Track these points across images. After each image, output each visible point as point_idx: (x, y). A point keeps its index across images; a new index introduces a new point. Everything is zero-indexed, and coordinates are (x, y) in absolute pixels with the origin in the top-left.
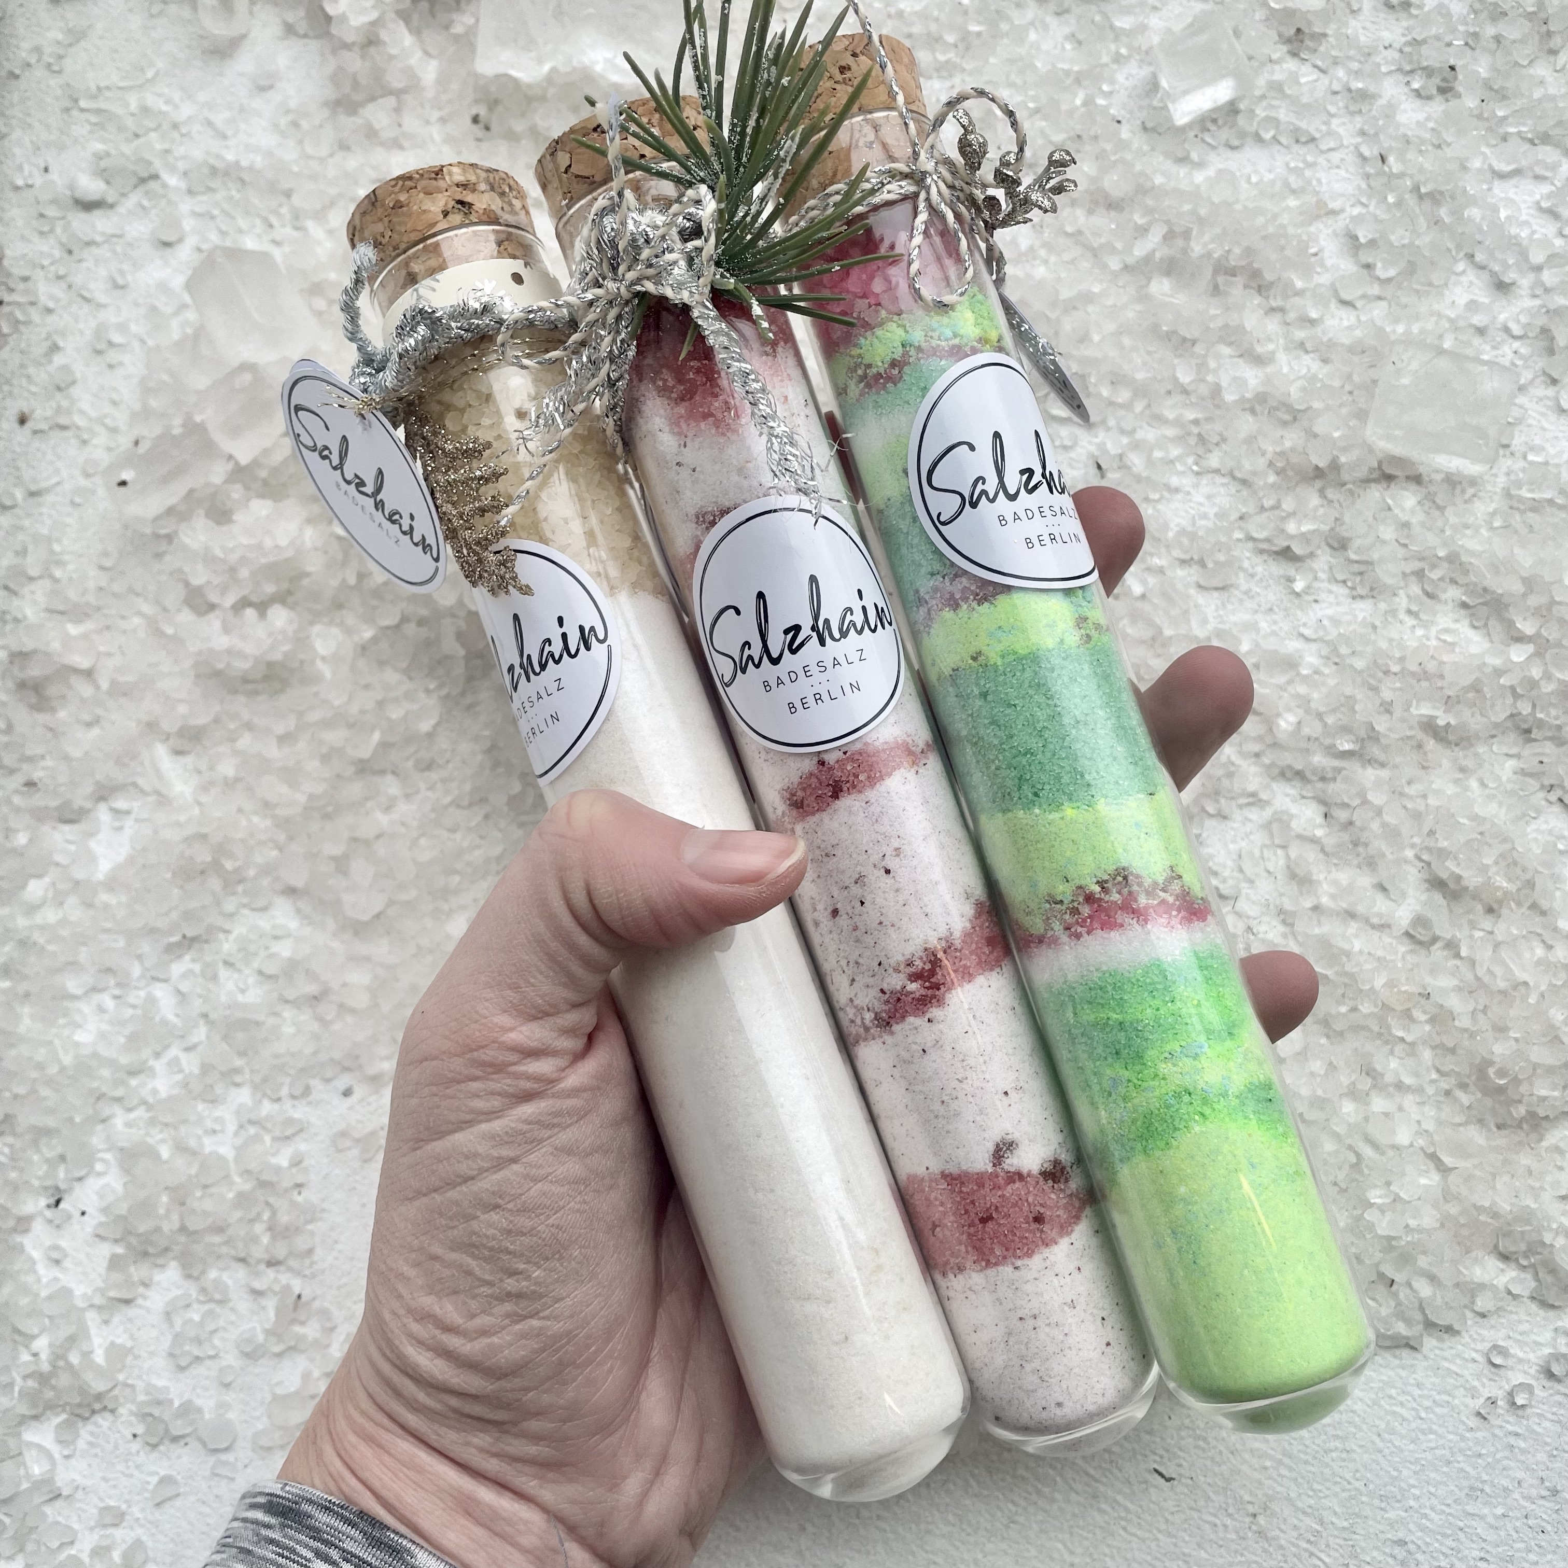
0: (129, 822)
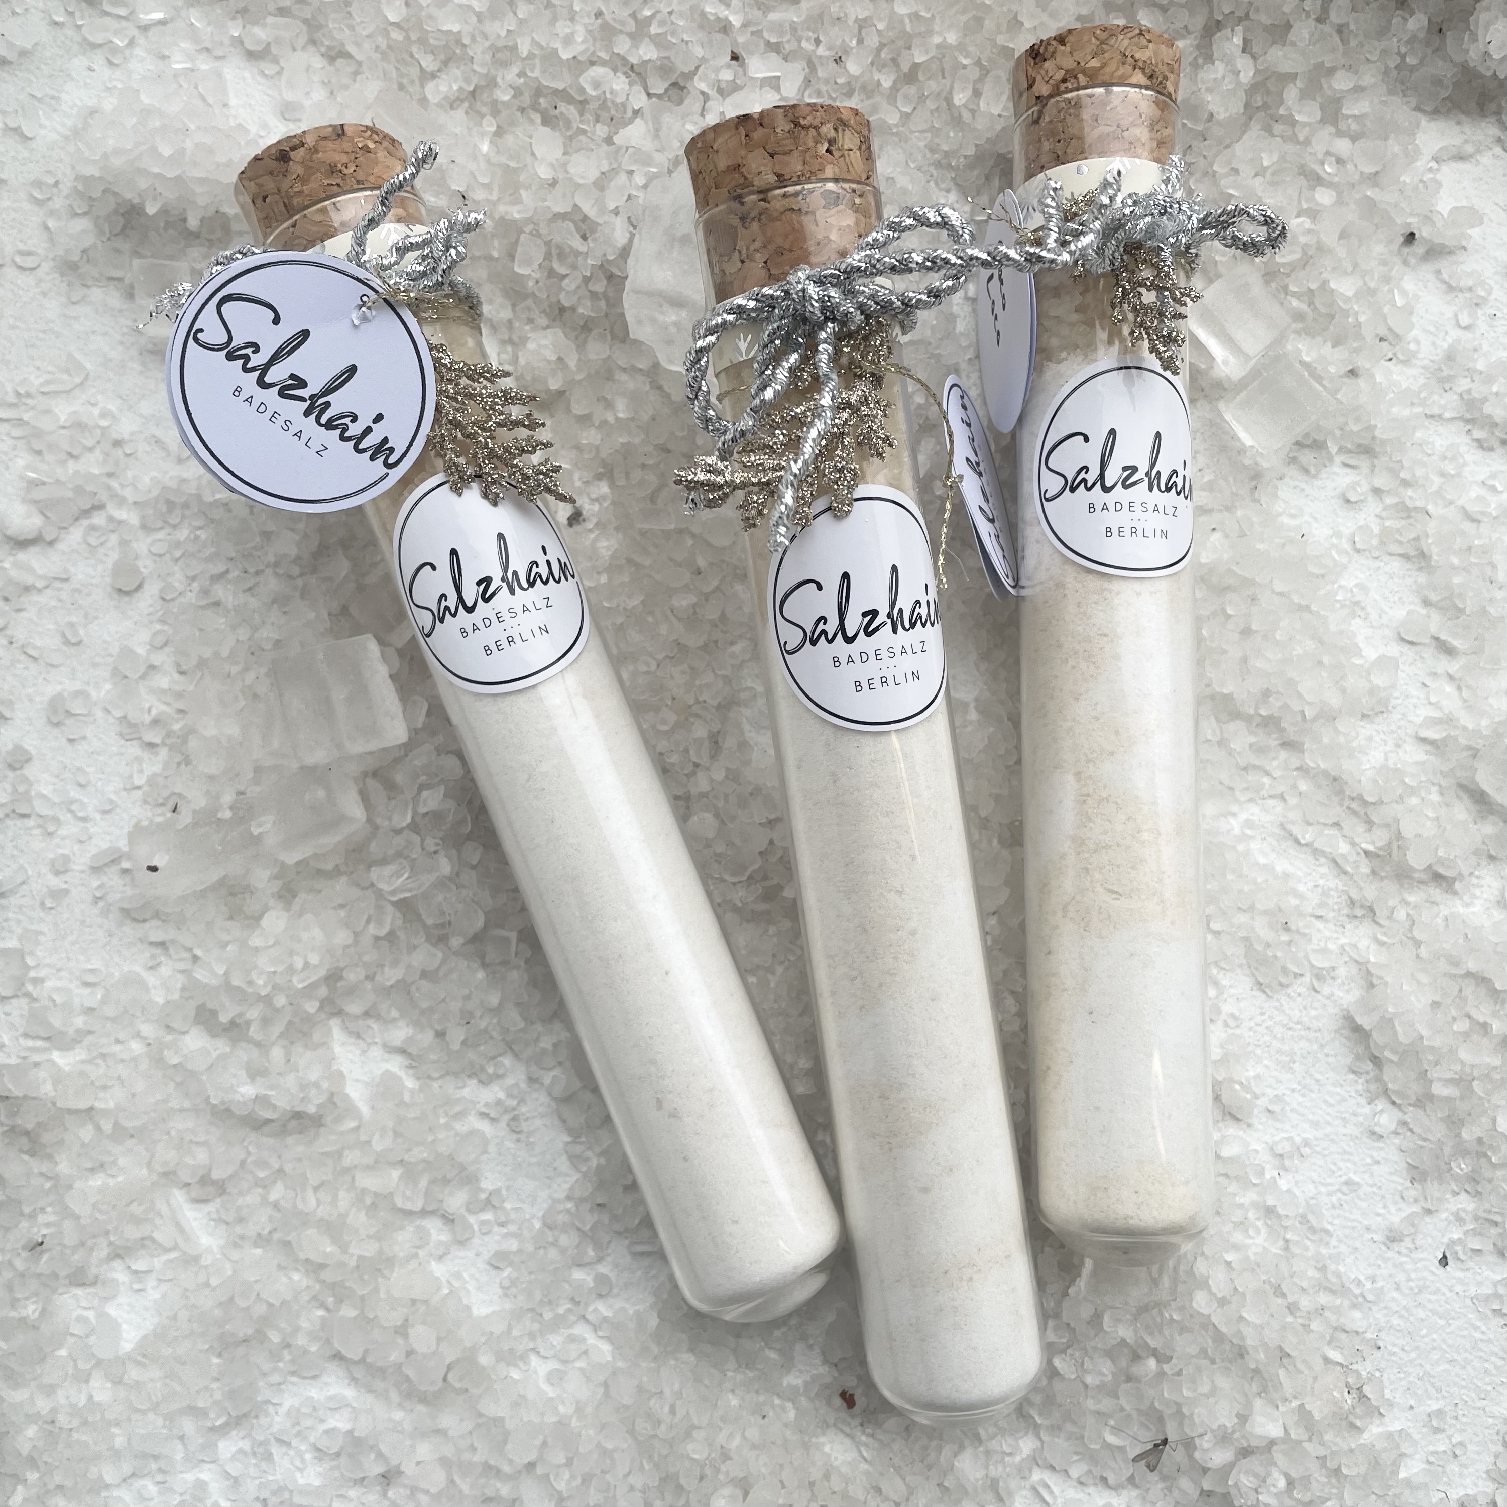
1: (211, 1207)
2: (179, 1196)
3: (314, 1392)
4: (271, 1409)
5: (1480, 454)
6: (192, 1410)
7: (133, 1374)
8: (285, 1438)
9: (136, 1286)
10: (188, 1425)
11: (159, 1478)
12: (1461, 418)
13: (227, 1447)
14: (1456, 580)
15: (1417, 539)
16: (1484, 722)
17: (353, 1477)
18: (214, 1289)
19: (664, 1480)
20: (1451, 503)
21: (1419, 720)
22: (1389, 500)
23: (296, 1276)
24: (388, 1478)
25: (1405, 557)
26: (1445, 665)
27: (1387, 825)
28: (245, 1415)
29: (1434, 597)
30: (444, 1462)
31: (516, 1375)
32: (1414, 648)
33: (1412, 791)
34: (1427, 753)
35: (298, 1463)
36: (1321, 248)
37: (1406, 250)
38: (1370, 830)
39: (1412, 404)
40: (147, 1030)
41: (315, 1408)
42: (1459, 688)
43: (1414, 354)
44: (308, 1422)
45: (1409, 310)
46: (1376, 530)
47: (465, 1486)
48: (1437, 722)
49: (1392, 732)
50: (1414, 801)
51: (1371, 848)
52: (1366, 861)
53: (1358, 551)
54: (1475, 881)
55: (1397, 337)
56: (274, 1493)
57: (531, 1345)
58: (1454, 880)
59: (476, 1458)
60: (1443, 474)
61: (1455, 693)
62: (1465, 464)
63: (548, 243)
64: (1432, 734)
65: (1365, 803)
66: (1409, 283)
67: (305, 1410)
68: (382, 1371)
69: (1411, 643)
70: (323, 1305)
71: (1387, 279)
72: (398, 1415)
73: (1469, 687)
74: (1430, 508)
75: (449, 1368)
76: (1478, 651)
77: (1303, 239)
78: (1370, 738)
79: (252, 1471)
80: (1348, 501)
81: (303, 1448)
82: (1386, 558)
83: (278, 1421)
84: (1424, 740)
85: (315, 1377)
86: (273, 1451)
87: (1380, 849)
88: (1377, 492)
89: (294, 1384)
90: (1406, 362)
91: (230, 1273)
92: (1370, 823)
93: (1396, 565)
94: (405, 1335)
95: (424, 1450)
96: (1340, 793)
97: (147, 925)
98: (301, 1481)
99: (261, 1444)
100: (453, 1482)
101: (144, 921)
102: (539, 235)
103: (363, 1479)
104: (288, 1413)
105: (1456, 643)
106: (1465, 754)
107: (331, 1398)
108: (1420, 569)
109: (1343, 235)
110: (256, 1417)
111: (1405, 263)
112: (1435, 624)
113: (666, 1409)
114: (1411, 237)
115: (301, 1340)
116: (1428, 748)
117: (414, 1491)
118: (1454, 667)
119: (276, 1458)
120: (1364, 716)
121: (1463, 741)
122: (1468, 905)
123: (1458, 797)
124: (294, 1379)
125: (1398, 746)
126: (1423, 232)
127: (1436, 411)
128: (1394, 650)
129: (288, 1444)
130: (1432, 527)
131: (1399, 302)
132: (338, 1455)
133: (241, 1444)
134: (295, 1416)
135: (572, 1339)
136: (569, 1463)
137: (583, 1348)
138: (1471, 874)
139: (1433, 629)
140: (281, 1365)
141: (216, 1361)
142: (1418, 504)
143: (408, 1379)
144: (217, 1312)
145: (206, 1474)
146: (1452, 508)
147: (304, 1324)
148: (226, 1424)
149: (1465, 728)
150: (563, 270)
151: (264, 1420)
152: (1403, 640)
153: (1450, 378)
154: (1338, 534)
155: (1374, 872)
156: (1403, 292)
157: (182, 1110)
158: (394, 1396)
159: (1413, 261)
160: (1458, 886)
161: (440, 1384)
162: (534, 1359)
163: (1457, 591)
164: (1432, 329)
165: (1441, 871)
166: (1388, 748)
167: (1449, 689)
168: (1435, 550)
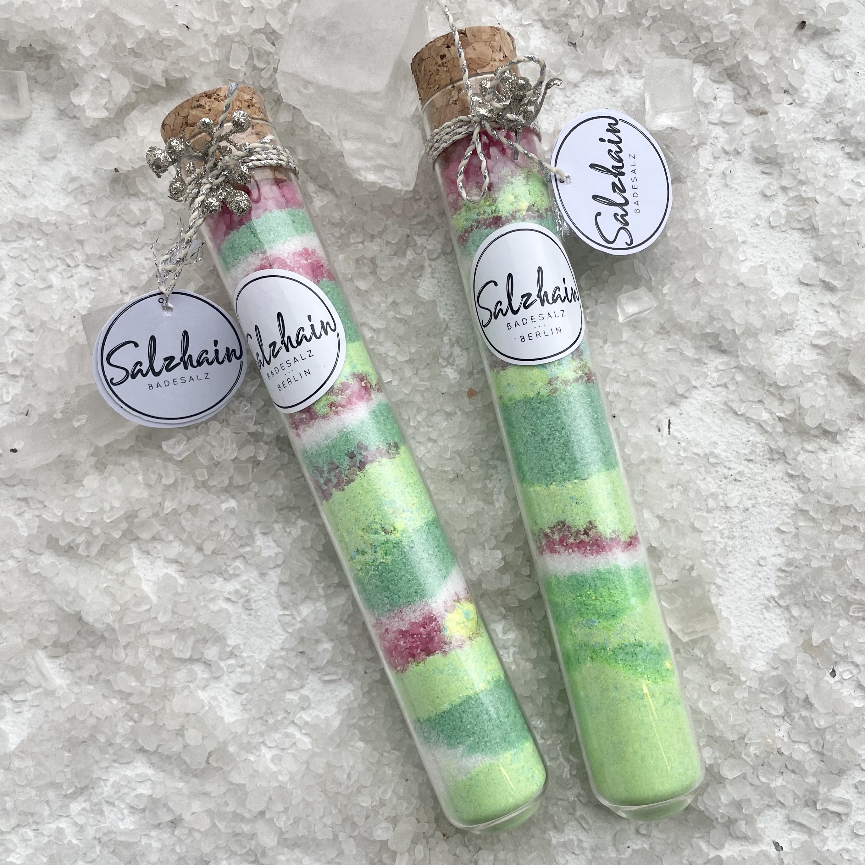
0: (25, 708)
1: (61, 661)
2: (41, 655)
3: (129, 772)
4: (102, 783)
5: (849, 163)
6: (53, 785)
7: (16, 763)
8: (111, 800)
9: (17, 710)
10: (51, 795)
11: (34, 827)
12: (837, 140)
13: (76, 807)
14: (835, 243)
15: (810, 218)
16: (854, 333)
17: (154, 822)
18: (64, 710)
19: (345, 820)
20: (831, 194)
21: (812, 334)
22: (791, 194)
23: (115, 702)
24: (175, 823)
25: (803, 230)
26: (828, 298)
27: (793, 401)
28: (86, 787)
29: (821, 255)
30: (209, 812)
31: (252, 758)
32: (810, 288)
33: (809, 379)
34: (818, 354)
35: (120, 816)
36: (744, 33)
37: (800, 33)
38: (782, 404)
39: (805, 132)
40: (17, 553)
41: (129, 782)
42: (838, 312)
43: (806, 100)
44: (126, 790)
45: (802, 72)
46: (784, 213)
47: (222, 826)
48: (825, 334)
49: (796, 342)
50: (810, 385)
51: (782, 415)
52: (780, 424)
53: (772, 228)
54: (850, 434)
55: (796, 90)
56: (105, 834)
57: (261, 740)
58: (836, 434)
59: (229, 809)
60: (826, 176)
61: (836, 315)
62: (840, 169)
63: (250, 49)
64: (821, 342)
65: (778, 387)
66: (803, 54)
67: (122, 783)
68: (169, 757)
69: (807, 285)
70: (131, 719)
71: (787, 51)
72: (181, 785)
73: (844, 311)
74: (818, 198)
75: (210, 754)
76: (849, 288)
77: (731, 28)
78: (781, 346)
79: (91, 821)
80: (765, 196)
81: (123, 806)
82: (791, 232)
83: (107, 790)
84: (815, 346)
85: (128, 763)
86: (104, 809)
87: (789, 415)
88: (784, 189)
89: (116, 768)
90: (801, 105)
91: (73, 700)
92: (782, 400)
93: (796, 236)
94: (183, 736)
95: (196, 806)
96: (763, 381)
97: (15, 488)
98: (122, 826)
99: (96, 804)
100: (215, 825)
101: (14, 486)
102: (244, 44)
103: (159, 824)
104: (113, 785)
105: (835, 283)
106: (842, 354)
107: (138, 775)
108: (812, 237)
109: (759, 24)
110: (93, 788)
111: (800, 41)
112: (822, 272)
113: (345, 776)
114: (803, 24)
115: (118, 741)
116: (819, 351)
117: (191, 831)
118: (835, 299)
119: (106, 813)
120: (777, 332)
121: (840, 345)
122: (846, 450)
123: (838, 381)
124: (116, 765)
125: (799, 350)
126: (810, 21)
127: (821, 135)
128: (796, 289)
129: (113, 804)
130: (818, 209)
131: (796, 66)
132: (144, 810)
133: (84, 805)
134: (117, 787)
135: (287, 735)
136: (286, 810)
137: (294, 741)
138: (847, 430)
139: (821, 276)
140: (107, 756)
141: (67, 754)
142: (810, 195)
143: (185, 762)
144: (67, 725)
145: (63, 824)
146: (832, 197)
147: (121, 731)
148: (74, 793)
149: (842, 337)
150: (261, 65)
151: (98, 791)
152: (801, 283)
153: (830, 114)
154: (759, 217)
155: (785, 431)
156: (799, 61)
157: (41, 601)
158: (177, 773)
159: (805, 40)
160: (839, 438)
161: (204, 765)
162: (264, 749)
163: (836, 250)
164: (818, 83)
165: (828, 428)
166: (793, 352)
167: (832, 313)
168: (820, 224)
